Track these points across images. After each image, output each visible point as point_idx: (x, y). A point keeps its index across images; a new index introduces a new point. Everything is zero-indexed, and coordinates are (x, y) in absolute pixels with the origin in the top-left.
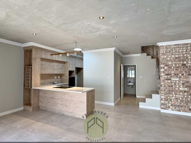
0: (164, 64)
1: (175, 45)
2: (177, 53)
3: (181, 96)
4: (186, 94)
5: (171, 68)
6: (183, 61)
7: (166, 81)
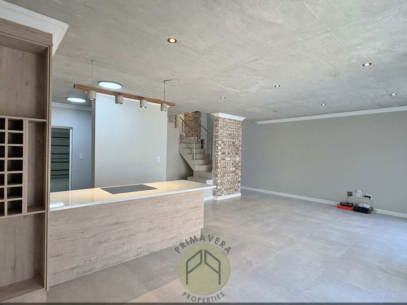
0: (221, 140)
1: (229, 119)
2: (230, 129)
3: (231, 177)
4: (233, 174)
5: (225, 145)
6: (233, 138)
7: (222, 161)
